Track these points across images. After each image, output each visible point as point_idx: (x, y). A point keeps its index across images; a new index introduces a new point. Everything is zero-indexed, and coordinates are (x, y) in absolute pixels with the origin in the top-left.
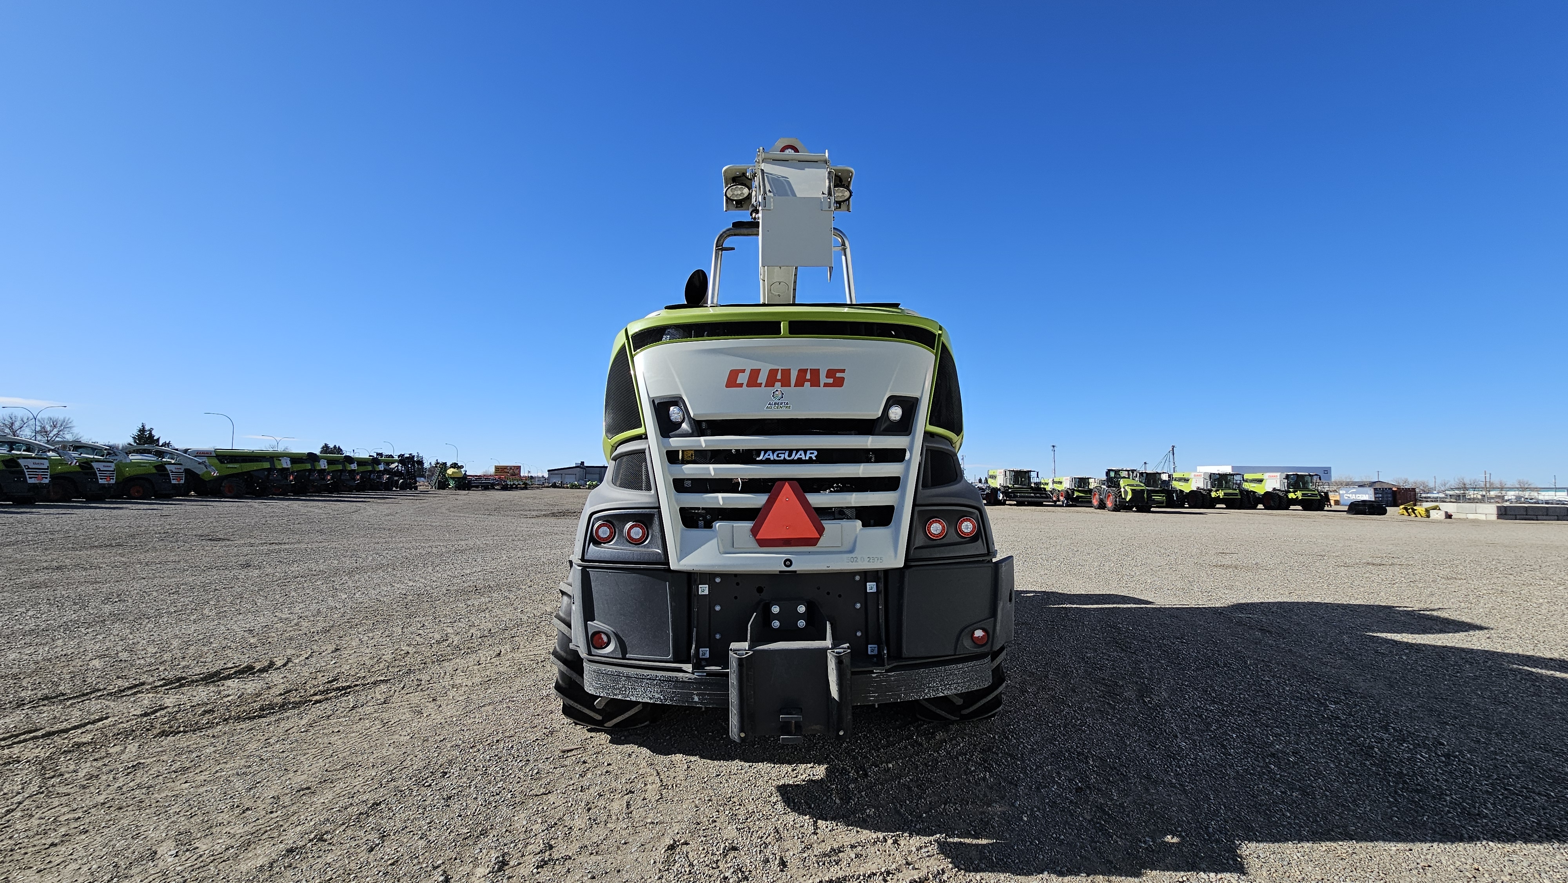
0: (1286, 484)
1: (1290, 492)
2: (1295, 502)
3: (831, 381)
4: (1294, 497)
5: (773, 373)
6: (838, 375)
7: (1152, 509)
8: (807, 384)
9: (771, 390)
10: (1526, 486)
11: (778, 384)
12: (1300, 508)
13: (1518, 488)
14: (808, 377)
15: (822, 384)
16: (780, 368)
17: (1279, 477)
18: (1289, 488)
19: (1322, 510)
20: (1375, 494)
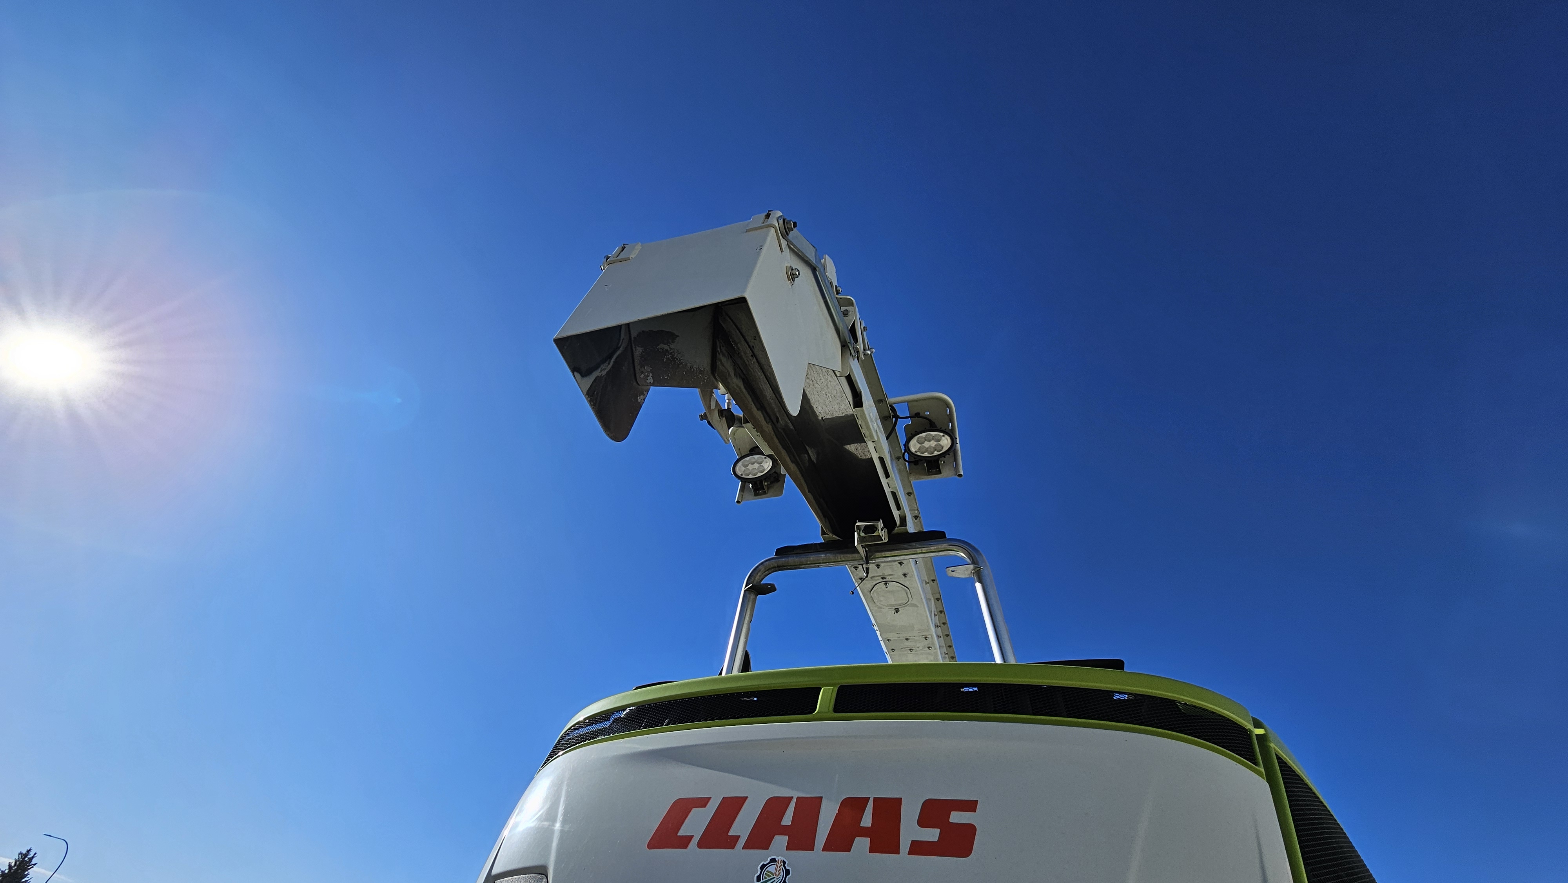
3: (932, 835)
5: (775, 806)
6: (956, 817)
8: (862, 844)
9: (761, 856)
11: (780, 841)
14: (867, 821)
15: (905, 845)
16: (795, 794)
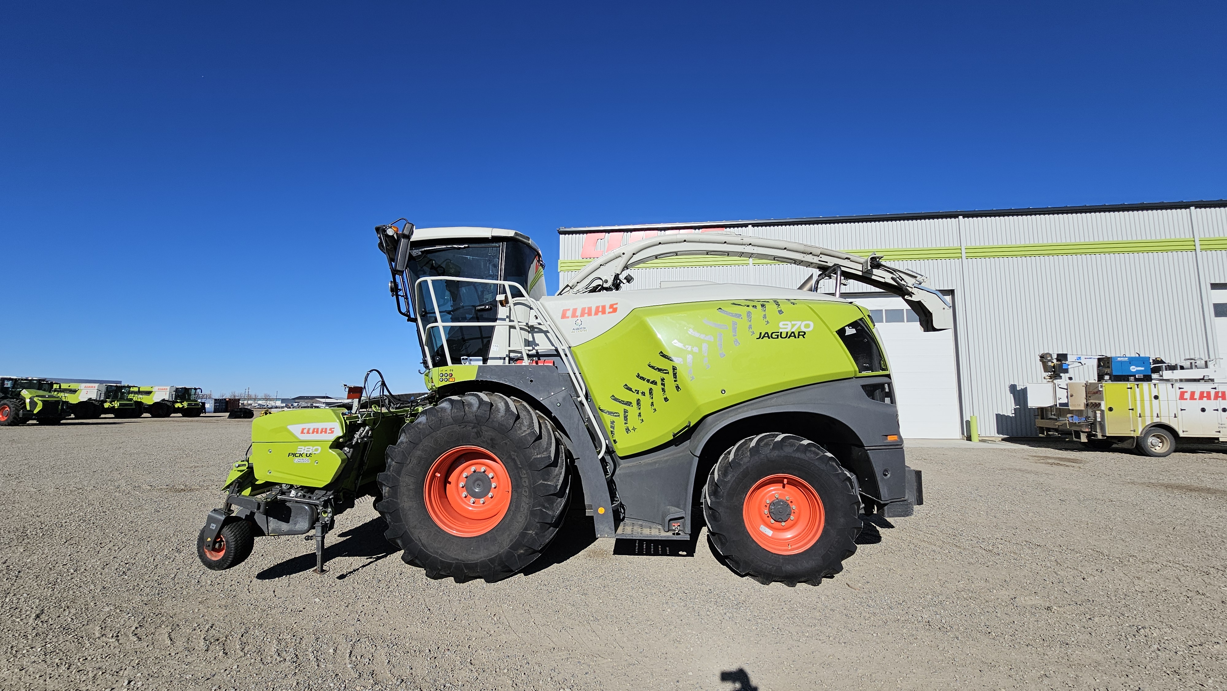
0: (174, 396)
1: (178, 402)
2: (178, 410)
4: (181, 406)
7: (62, 422)
10: (268, 398)
12: (180, 415)
13: (264, 399)
17: (168, 390)
18: (176, 398)
19: (199, 416)
20: (215, 403)
